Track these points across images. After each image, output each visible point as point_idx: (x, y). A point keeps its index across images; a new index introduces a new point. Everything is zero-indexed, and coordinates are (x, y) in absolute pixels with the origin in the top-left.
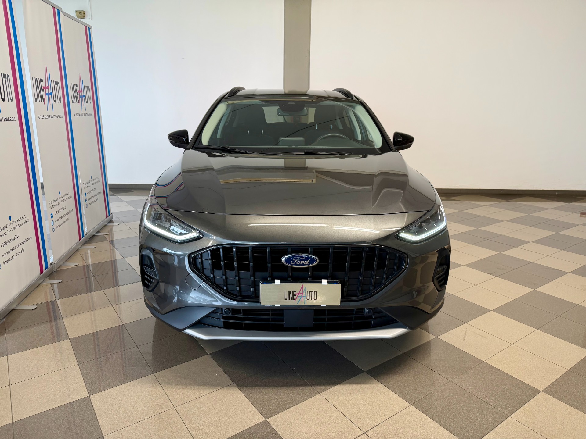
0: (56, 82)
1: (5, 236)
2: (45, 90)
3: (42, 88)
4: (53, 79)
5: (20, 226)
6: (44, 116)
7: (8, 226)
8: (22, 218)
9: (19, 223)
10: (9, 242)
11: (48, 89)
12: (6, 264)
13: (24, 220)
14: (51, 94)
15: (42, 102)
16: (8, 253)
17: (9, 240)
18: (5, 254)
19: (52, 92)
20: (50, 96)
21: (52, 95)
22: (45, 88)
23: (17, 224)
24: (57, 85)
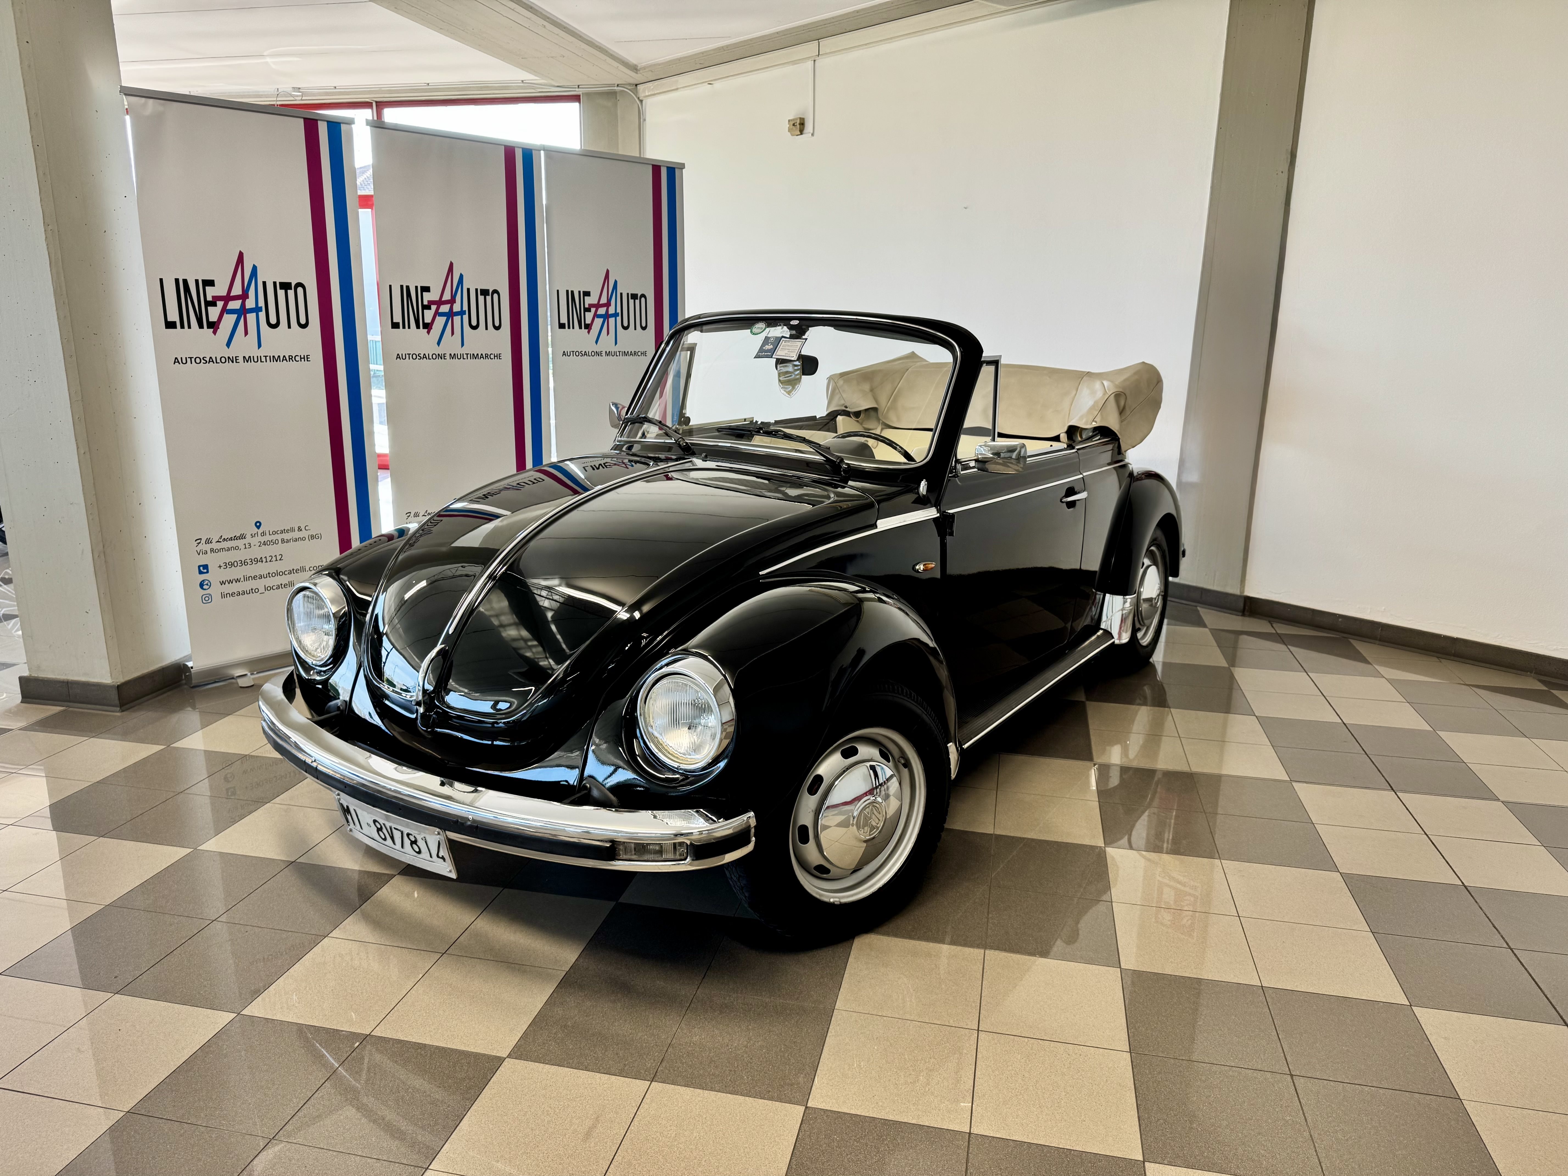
0: (488, 290)
1: (232, 552)
2: (434, 307)
3: (425, 303)
4: (472, 283)
5: (288, 541)
6: (422, 356)
7: (248, 536)
8: (296, 529)
9: (286, 536)
10: (244, 563)
11: (449, 305)
12: (229, 599)
13: (304, 534)
14: (461, 313)
15: (418, 327)
16: (238, 581)
17: (248, 561)
18: (230, 582)
19: (465, 308)
20: (457, 319)
21: (466, 317)
22: (439, 303)
23: (279, 537)
24: (489, 298)
